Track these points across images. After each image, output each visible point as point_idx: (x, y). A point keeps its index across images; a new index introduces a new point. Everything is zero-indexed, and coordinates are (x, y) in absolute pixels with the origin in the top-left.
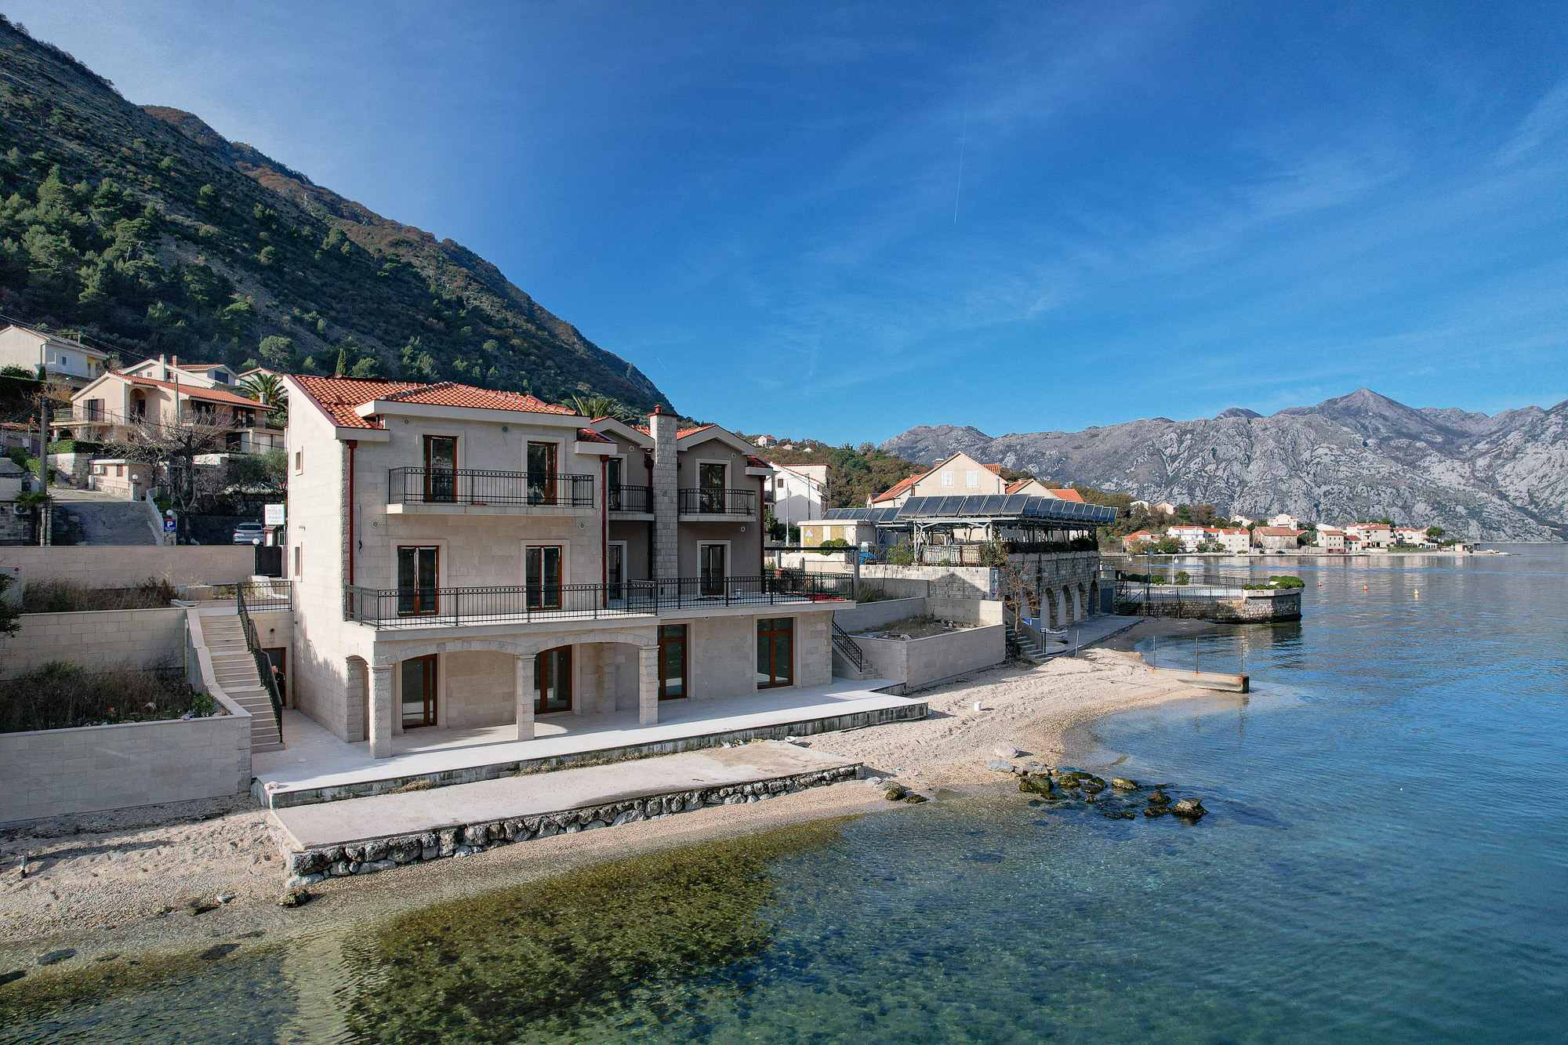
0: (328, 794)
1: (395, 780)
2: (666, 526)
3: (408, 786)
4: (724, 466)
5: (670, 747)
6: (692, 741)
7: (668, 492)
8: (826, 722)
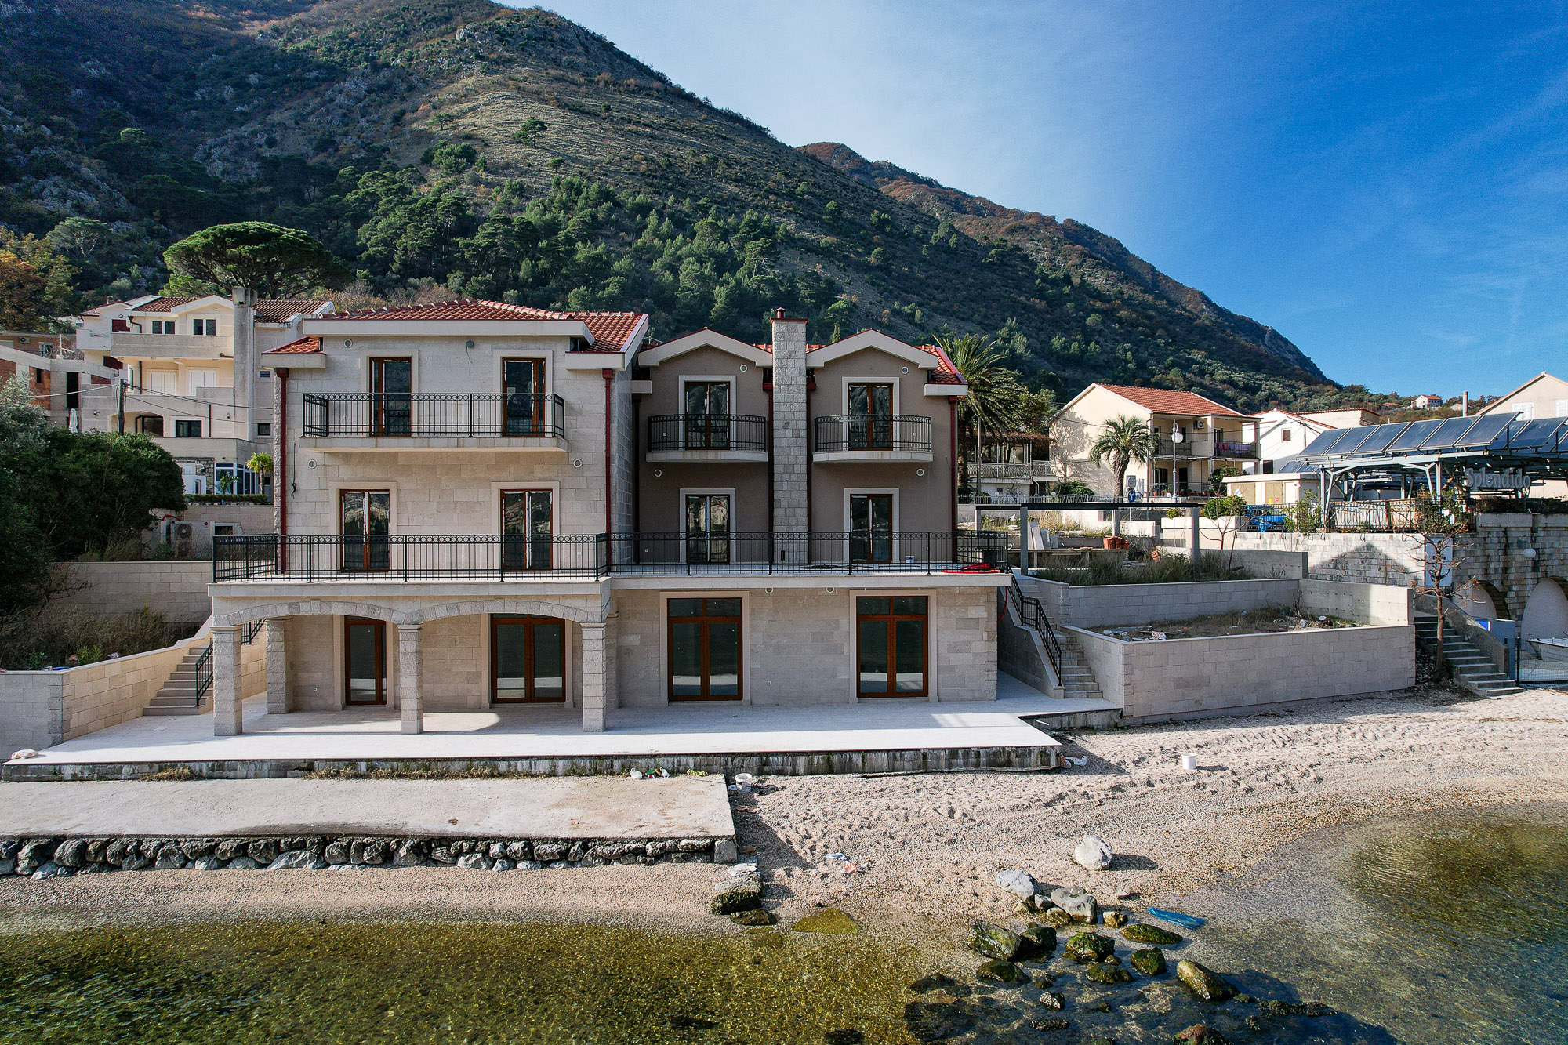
0: (68, 772)
1: (151, 764)
2: (788, 469)
3: (165, 774)
4: (890, 386)
5: (544, 766)
6: (581, 763)
7: (792, 424)
8: (835, 758)
